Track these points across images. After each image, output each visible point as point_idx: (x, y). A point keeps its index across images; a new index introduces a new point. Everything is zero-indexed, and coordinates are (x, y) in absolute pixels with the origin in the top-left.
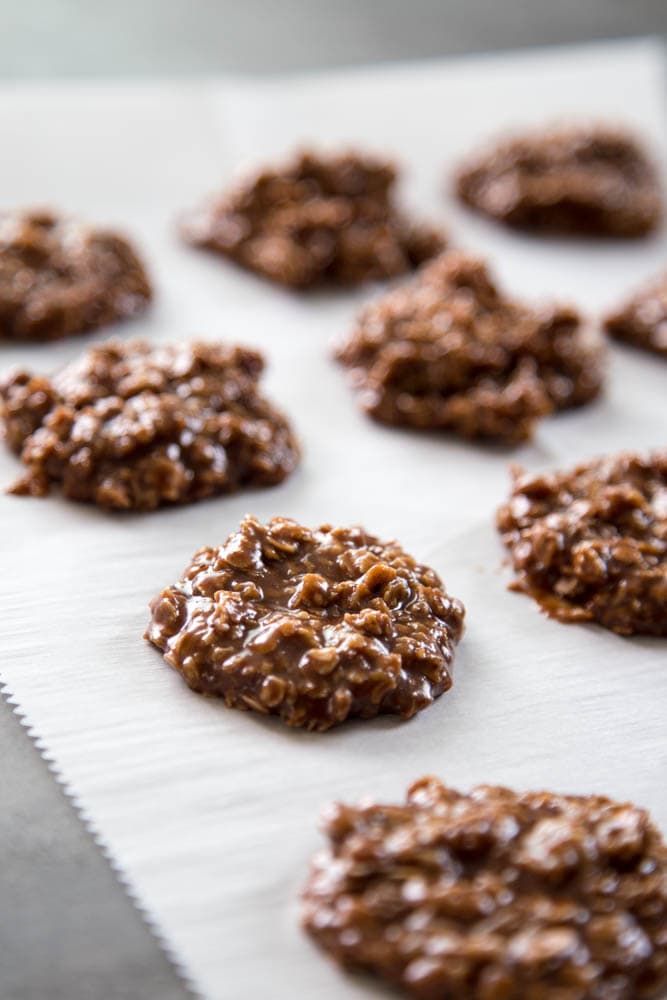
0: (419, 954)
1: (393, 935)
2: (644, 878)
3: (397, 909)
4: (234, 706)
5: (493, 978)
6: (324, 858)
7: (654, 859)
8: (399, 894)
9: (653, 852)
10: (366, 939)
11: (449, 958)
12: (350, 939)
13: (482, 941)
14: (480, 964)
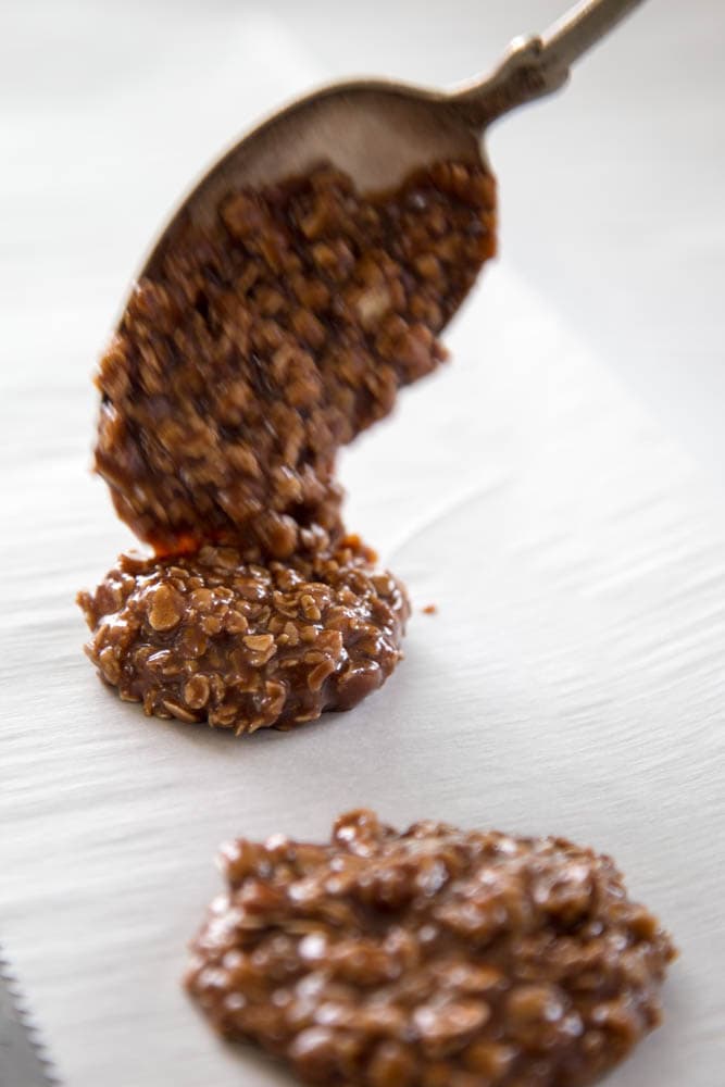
0: (310, 1024)
1: (281, 999)
2: (585, 942)
3: (291, 968)
4: (153, 713)
5: (389, 1055)
6: (221, 903)
7: (601, 919)
8: (295, 951)
9: (603, 910)
10: (250, 1003)
11: (340, 1030)
12: (235, 1003)
13: (380, 1012)
14: (375, 1039)
